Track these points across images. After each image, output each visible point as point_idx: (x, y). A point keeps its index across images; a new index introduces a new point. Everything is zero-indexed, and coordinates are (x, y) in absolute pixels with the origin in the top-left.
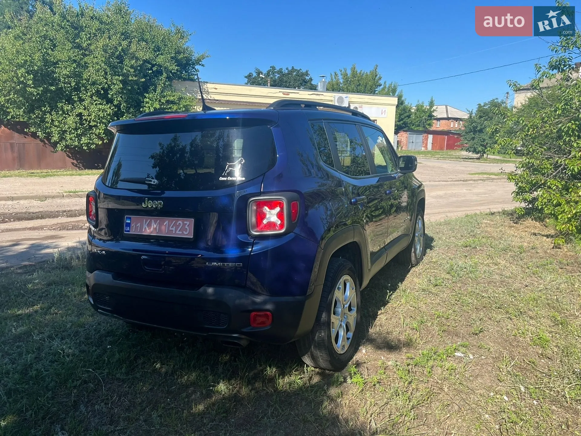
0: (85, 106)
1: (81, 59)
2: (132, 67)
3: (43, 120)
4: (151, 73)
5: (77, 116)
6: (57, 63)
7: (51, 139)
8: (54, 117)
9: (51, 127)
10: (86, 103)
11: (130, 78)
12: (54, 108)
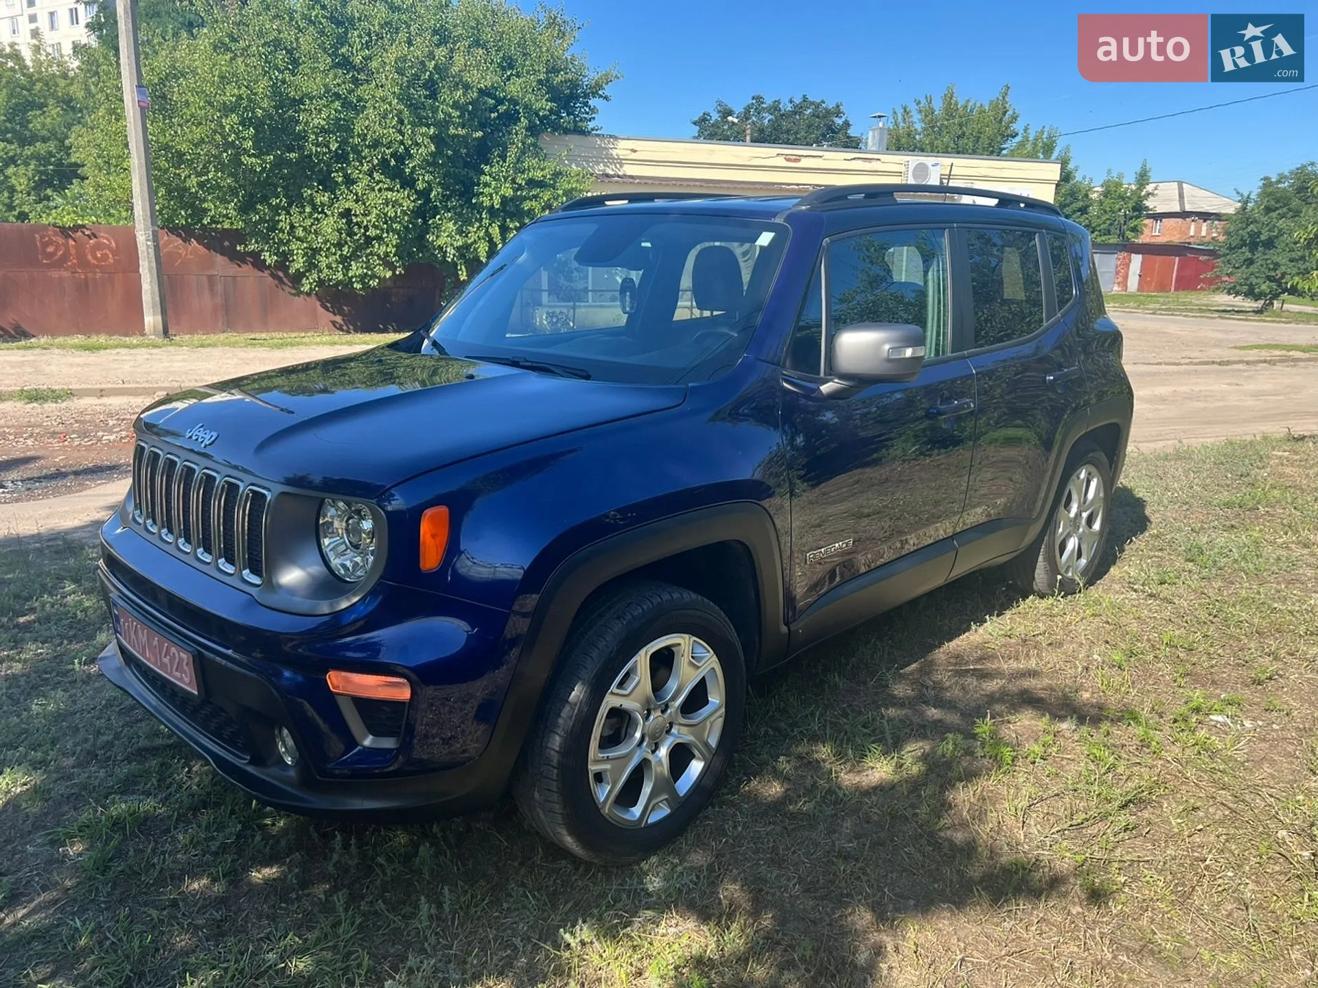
0: (356, 194)
1: (350, 92)
2: (455, 105)
3: (273, 227)
4: (495, 119)
5: (342, 215)
6: (301, 102)
7: (288, 267)
8: (296, 219)
9: (289, 241)
10: (359, 188)
11: (452, 131)
12: (295, 199)
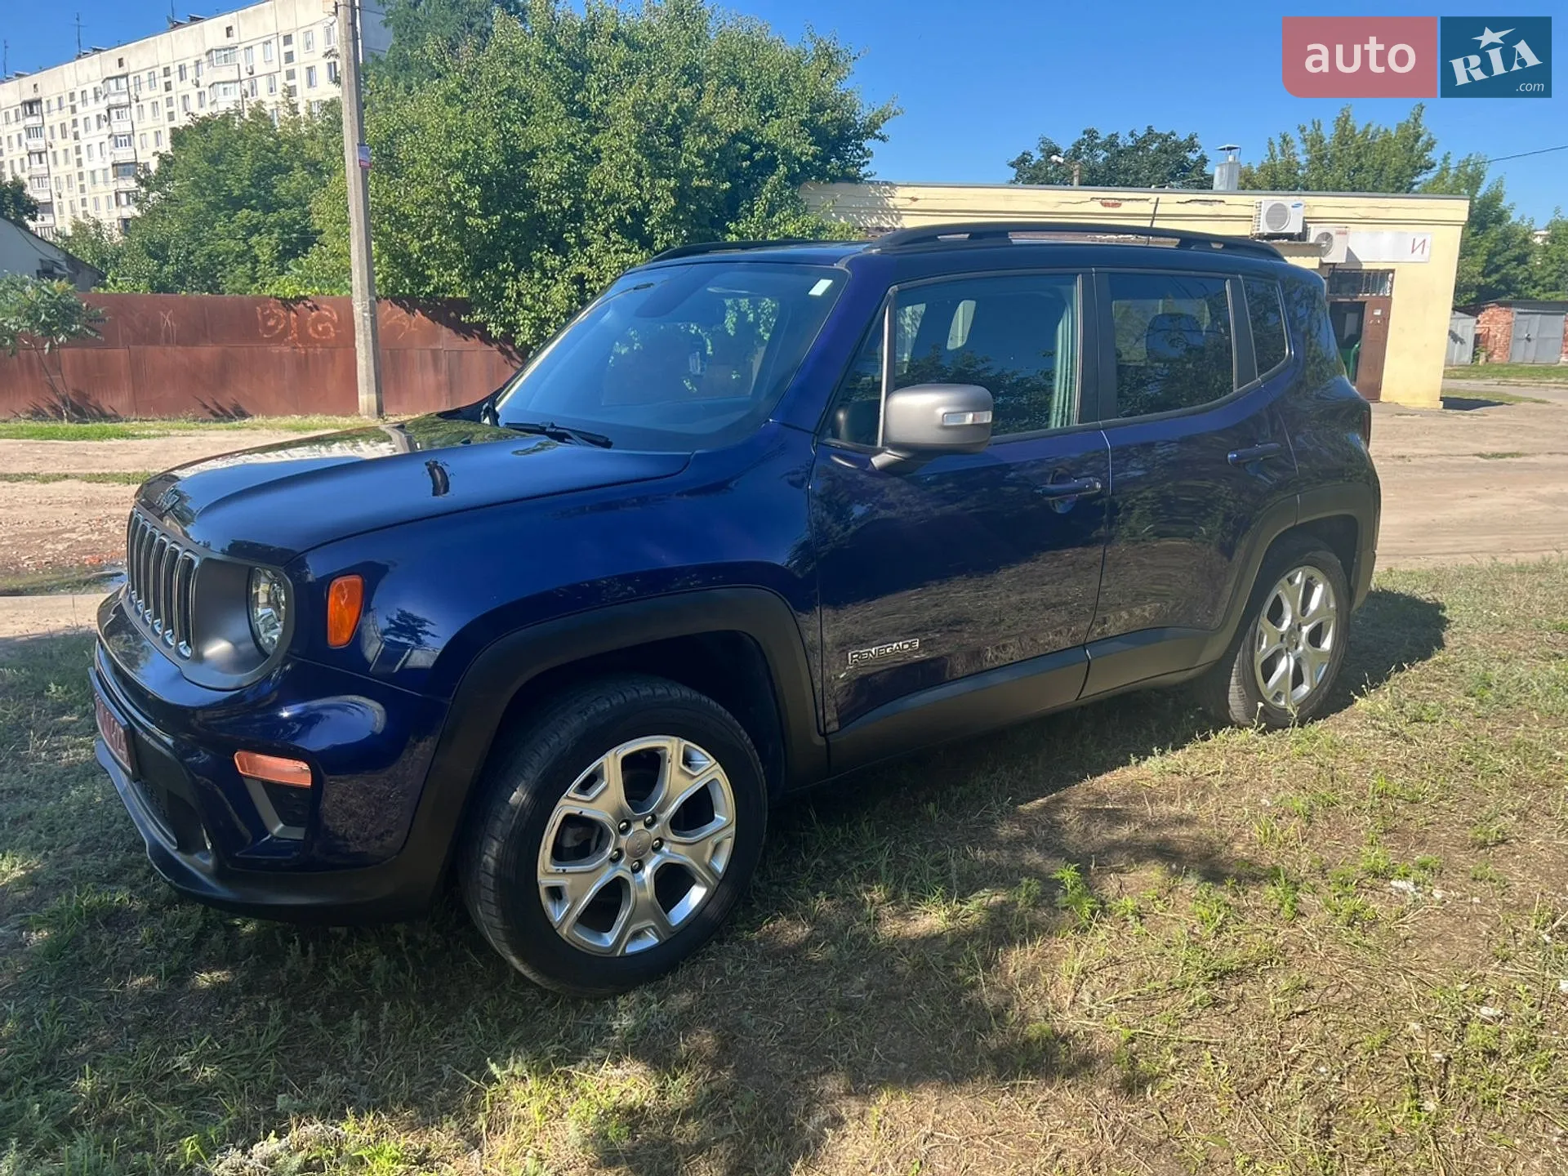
0: (590, 257)
1: (587, 141)
2: (700, 153)
3: (499, 294)
4: (748, 168)
5: (574, 281)
6: (533, 155)
7: (514, 340)
8: (523, 284)
9: (516, 310)
10: (593, 250)
11: (696, 183)
12: (524, 264)
